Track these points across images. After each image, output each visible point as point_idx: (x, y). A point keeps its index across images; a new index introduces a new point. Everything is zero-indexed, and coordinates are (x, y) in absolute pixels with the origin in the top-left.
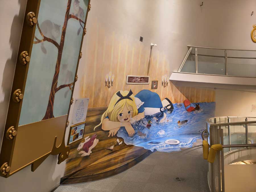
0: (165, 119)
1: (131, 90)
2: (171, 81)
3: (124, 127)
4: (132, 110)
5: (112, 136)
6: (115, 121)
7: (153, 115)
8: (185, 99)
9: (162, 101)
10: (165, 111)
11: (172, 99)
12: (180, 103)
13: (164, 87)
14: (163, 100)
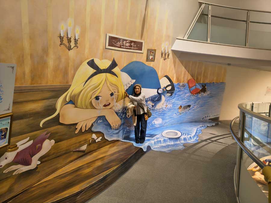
0: (163, 104)
1: (114, 59)
2: (174, 52)
3: (105, 116)
4: (116, 91)
5: (83, 131)
6: (87, 108)
7: (148, 98)
8: (190, 77)
9: (161, 79)
10: (163, 93)
11: (173, 78)
12: (184, 83)
13: (164, 60)
14: (162, 77)
